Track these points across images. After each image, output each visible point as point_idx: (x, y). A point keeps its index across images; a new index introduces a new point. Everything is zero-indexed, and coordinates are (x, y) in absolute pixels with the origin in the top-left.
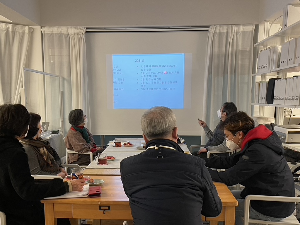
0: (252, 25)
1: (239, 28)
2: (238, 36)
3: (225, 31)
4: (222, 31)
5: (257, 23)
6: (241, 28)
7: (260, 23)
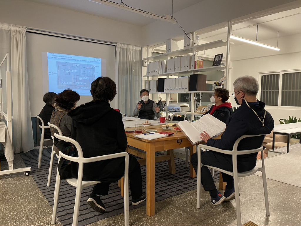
0: (140, 47)
1: (133, 48)
2: (133, 52)
3: (126, 48)
4: (124, 47)
5: (142, 46)
6: (134, 48)
7: (143, 46)
